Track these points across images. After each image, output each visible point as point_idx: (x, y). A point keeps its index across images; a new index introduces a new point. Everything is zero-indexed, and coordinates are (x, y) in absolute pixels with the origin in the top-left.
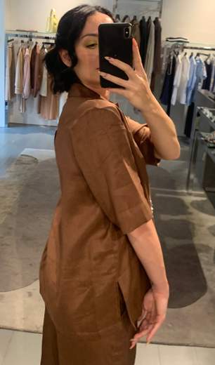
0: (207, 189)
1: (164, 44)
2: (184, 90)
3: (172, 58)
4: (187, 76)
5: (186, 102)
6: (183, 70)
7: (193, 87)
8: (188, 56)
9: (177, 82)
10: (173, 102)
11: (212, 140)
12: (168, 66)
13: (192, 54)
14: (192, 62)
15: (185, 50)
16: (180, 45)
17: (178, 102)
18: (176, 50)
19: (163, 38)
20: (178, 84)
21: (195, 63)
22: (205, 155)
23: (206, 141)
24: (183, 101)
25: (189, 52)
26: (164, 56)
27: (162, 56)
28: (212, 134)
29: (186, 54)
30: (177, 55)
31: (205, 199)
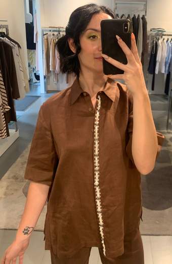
1: (149, 33)
2: (164, 64)
3: (155, 42)
4: (165, 55)
5: (165, 71)
6: (162, 50)
7: (169, 61)
8: (165, 41)
9: (159, 58)
10: (157, 72)
12: (153, 47)
13: (168, 39)
14: (168, 44)
15: (163, 37)
16: (160, 33)
17: (160, 72)
18: (157, 37)
19: (148, 29)
20: (160, 60)
21: (170, 45)
24: (163, 71)
25: (166, 38)
26: (149, 41)
27: (148, 41)
29: (164, 39)
30: (158, 40)
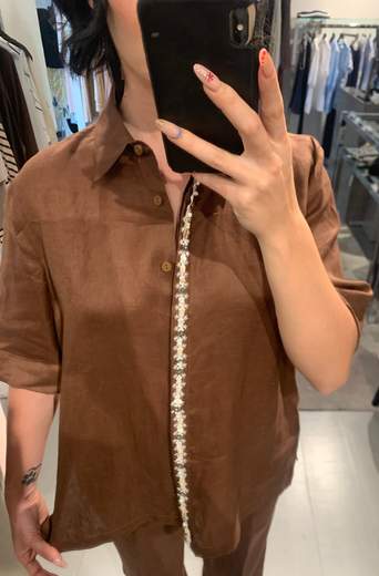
0: (351, 223)
1: (294, 22)
2: (322, 91)
3: (306, 44)
4: (326, 70)
5: (325, 108)
6: (320, 61)
7: (334, 84)
8: (327, 39)
9: (312, 79)
10: (307, 110)
11: (362, 157)
12: (301, 56)
13: (334, 36)
14: (333, 48)
15: (324, 30)
16: (317, 22)
17: (313, 109)
18: (311, 32)
19: (293, 14)
20: (315, 83)
21: (337, 49)
22: (352, 178)
23: (354, 159)
24: (320, 108)
25: (328, 32)
26: (295, 42)
27: (291, 42)
28: (361, 150)
29: (325, 36)
30: (313, 38)
31: (348, 235)
